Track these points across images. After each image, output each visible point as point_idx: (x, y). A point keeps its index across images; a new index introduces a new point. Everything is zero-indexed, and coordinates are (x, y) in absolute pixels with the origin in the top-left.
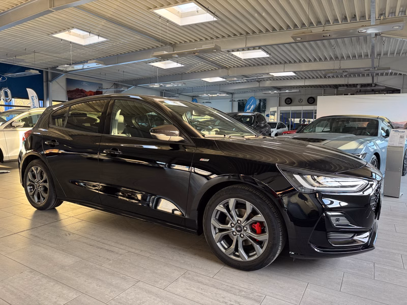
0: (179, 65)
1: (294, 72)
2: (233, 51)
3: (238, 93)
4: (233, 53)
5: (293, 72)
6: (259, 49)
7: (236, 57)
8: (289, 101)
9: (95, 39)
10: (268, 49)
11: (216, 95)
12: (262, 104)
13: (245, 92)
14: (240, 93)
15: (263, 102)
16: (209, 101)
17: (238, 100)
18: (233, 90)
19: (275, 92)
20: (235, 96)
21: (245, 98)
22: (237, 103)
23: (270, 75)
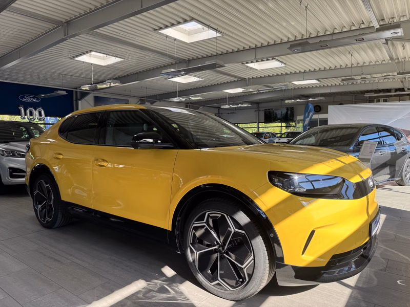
0: (197, 79)
1: (318, 80)
3: (264, 103)
5: (315, 79)
6: (273, 59)
8: (317, 109)
9: (112, 60)
10: (282, 59)
11: (237, 106)
14: (267, 102)
15: (291, 111)
16: (234, 111)
17: (264, 109)
18: (258, 100)
19: (298, 100)
20: (261, 105)
21: (272, 108)
22: (263, 112)
23: (292, 83)
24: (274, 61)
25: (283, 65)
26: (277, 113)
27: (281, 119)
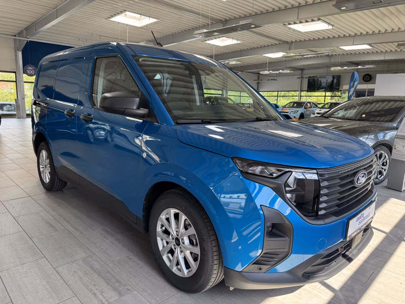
0: (235, 42)
1: (370, 45)
2: (289, 24)
3: (309, 69)
4: (290, 26)
5: (367, 44)
6: (319, 19)
7: (294, 30)
8: (367, 78)
9: (147, 21)
10: (329, 19)
11: (278, 72)
12: (335, 81)
13: (316, 68)
14: (311, 69)
15: (337, 79)
16: (275, 78)
17: (307, 76)
18: (302, 66)
19: (345, 68)
20: (305, 72)
21: (316, 75)
22: (307, 80)
23: (340, 49)
24: (320, 22)
25: (330, 27)
26: (322, 81)
27: (325, 88)
